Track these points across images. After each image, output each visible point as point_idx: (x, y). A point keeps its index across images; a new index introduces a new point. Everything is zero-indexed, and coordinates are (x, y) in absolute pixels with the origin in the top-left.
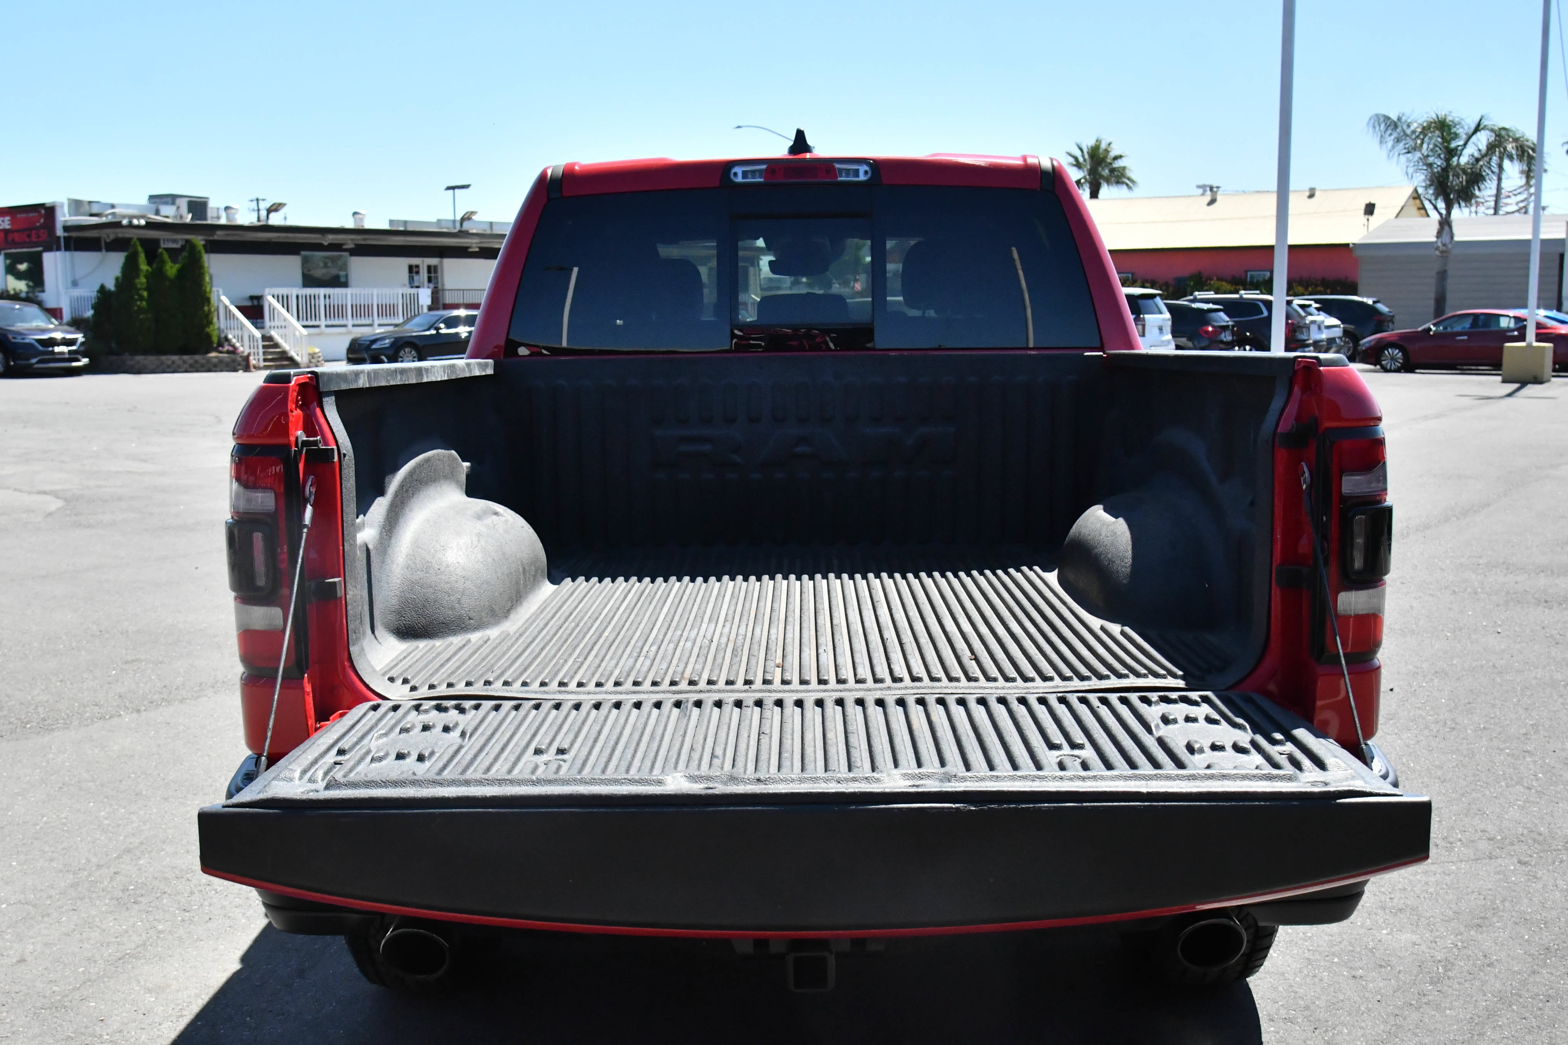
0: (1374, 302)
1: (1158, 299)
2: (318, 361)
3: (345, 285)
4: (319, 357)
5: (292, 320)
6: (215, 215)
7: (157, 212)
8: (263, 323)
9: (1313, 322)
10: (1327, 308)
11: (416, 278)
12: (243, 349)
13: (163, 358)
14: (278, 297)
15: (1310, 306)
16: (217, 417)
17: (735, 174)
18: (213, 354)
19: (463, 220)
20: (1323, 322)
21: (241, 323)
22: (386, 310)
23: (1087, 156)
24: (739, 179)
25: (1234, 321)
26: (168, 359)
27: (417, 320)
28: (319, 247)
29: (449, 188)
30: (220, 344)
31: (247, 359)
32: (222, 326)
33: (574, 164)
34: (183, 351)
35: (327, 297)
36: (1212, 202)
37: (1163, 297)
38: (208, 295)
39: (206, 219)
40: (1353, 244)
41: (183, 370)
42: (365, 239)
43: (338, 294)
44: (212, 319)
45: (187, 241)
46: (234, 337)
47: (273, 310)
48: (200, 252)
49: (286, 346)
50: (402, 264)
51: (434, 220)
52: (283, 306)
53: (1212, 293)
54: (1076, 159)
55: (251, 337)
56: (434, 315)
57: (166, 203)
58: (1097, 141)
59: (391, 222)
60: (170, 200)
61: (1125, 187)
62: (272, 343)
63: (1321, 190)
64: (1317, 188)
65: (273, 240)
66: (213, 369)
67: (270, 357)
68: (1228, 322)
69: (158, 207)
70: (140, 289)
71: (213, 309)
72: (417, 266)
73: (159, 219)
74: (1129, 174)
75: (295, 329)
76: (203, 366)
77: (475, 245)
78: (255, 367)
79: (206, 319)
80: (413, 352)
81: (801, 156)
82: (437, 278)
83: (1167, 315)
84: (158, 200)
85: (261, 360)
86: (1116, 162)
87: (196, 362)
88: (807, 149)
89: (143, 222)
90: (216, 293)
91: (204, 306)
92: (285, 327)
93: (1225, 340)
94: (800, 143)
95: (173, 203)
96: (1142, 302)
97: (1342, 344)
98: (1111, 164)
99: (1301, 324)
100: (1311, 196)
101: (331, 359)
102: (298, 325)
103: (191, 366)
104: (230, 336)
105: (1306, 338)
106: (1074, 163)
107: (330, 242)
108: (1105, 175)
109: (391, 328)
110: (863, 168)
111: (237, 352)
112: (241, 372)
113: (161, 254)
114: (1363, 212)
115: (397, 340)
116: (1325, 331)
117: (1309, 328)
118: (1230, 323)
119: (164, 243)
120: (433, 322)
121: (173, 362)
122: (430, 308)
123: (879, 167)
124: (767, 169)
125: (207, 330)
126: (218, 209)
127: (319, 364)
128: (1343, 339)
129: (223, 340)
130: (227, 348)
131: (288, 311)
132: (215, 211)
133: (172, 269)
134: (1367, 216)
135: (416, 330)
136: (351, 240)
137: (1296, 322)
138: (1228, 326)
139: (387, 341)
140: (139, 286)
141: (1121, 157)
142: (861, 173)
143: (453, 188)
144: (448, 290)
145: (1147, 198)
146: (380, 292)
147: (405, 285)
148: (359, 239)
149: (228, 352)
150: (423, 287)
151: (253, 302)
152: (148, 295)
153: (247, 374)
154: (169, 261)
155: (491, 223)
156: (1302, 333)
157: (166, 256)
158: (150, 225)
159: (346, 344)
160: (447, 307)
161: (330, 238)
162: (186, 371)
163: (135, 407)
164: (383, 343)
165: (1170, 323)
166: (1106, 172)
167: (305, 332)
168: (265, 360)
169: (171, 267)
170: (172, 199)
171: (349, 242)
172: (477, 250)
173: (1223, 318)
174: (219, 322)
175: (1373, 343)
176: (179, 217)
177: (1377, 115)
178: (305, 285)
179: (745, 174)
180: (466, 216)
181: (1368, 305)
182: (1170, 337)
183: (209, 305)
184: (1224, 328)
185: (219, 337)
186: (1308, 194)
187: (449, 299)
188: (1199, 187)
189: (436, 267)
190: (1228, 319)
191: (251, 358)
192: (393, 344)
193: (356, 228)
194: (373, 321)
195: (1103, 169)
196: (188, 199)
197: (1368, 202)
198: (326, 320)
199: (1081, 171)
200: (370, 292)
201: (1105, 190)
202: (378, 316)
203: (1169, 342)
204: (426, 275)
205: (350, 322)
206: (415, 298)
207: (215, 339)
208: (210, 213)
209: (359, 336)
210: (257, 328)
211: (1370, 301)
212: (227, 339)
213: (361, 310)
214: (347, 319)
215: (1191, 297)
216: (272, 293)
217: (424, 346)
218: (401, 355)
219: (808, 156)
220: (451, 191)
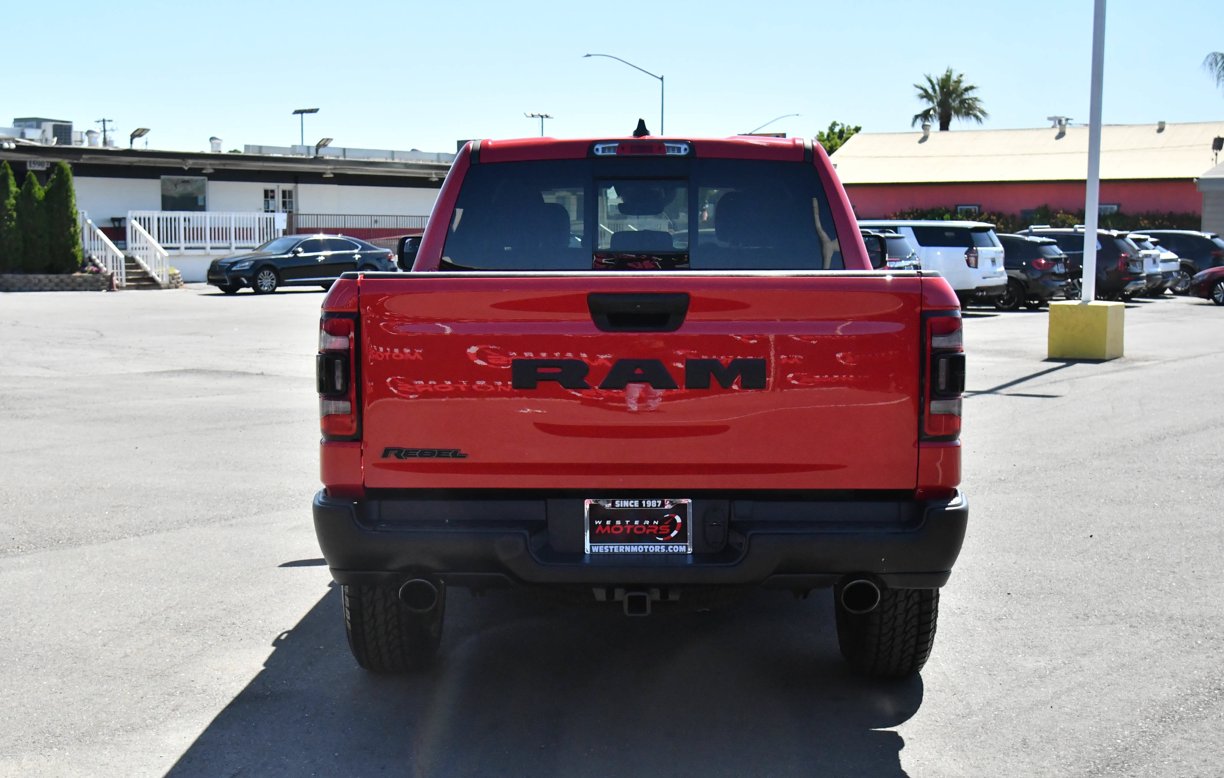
0: (1212, 237)
1: (991, 232)
2: (178, 282)
3: (203, 209)
4: (179, 278)
5: (154, 242)
6: (79, 139)
7: (23, 135)
8: (125, 244)
9: (1146, 256)
10: (1164, 242)
11: (271, 202)
12: (107, 269)
13: (31, 276)
14: (140, 219)
15: (1145, 240)
16: (98, 332)
17: (597, 150)
18: (78, 274)
19: (318, 146)
20: (1159, 256)
21: (105, 244)
22: (243, 233)
23: (937, 88)
24: (600, 153)
25: (1067, 254)
26: (35, 278)
27: (274, 244)
28: (179, 171)
29: (297, 112)
30: (84, 265)
31: (110, 278)
32: (87, 247)
33: (488, 141)
34: (50, 270)
35: (187, 220)
36: (1061, 135)
37: (996, 230)
38: (74, 216)
39: (70, 143)
40: (1197, 178)
41: (49, 288)
42: (224, 165)
43: (197, 217)
44: (78, 240)
45: (53, 165)
46: (98, 258)
47: (135, 232)
48: (67, 175)
49: (147, 267)
50: (258, 188)
51: (289, 146)
52: (145, 228)
53: (1048, 226)
54: (926, 91)
55: (115, 258)
56: (290, 239)
57: (31, 127)
58: (947, 71)
59: (247, 147)
60: (34, 123)
61: (973, 119)
62: (134, 264)
63: (1170, 124)
64: (1166, 122)
65: (135, 164)
66: (78, 288)
67: (130, 277)
68: (1061, 254)
69: (23, 130)
70: (10, 210)
71: (78, 230)
72: (273, 191)
73: (24, 142)
74: (978, 105)
75: (156, 250)
76: (68, 285)
77: (329, 172)
78: (118, 287)
79: (72, 240)
80: (272, 274)
81: (642, 138)
82: (291, 202)
83: (1000, 248)
84: (23, 124)
85: (124, 280)
86: (966, 93)
87: (62, 281)
88: (646, 133)
89: (13, 146)
90: (81, 215)
91: (70, 227)
92: (147, 249)
93: (1057, 272)
94: (641, 128)
95: (38, 127)
96: (975, 235)
97: (1179, 277)
98: (962, 94)
99: (1134, 258)
100: (1160, 130)
101: (190, 280)
102: (159, 247)
103: (57, 285)
104: (94, 257)
105: (1139, 271)
106: (924, 94)
107: (189, 166)
108: (956, 106)
109: (250, 251)
110: (683, 147)
111: (101, 272)
112: (104, 291)
113: (30, 176)
114: (1211, 146)
115: (257, 262)
116: (1161, 265)
117: (1142, 262)
118: (1063, 256)
119: (30, 166)
120: (291, 246)
121: (40, 281)
122: (285, 233)
123: (695, 146)
124: (618, 147)
125: (73, 250)
126: (82, 133)
127: (179, 285)
128: (1181, 273)
129: (87, 260)
130: (90, 268)
131: (149, 233)
132: (79, 135)
133: (40, 191)
134: (1215, 151)
135: (274, 253)
136: (211, 164)
137: (1128, 256)
138: (1061, 259)
139: (247, 264)
140: (9, 207)
141: (972, 88)
142: (682, 150)
143: (301, 112)
144: (300, 215)
145: (995, 130)
146: (238, 216)
147: (260, 209)
148: (218, 164)
149: (91, 272)
150: (278, 212)
151: (114, 225)
152: (18, 216)
153: (110, 293)
154: (38, 183)
155: (344, 150)
156: (1135, 265)
157: (34, 178)
158: (20, 149)
159: (207, 266)
160: (300, 231)
161: (190, 163)
162: (52, 290)
163: (17, 322)
164: (243, 265)
165: (1003, 255)
166: (956, 104)
167: (166, 253)
168: (128, 280)
169: (39, 189)
170: (38, 123)
171: (209, 167)
172: (332, 176)
173: (1057, 251)
174: (84, 243)
175: (1205, 277)
176: (44, 140)
177: (1215, 54)
178: (165, 208)
179: (604, 150)
180: (322, 143)
181: (1207, 240)
182: (1002, 269)
183: (74, 226)
184: (1057, 261)
185: (84, 258)
186: (1157, 127)
187: (303, 223)
188: (1050, 119)
189: (290, 192)
190: (1061, 252)
191: (115, 278)
192: (252, 267)
193: (213, 153)
194: (230, 244)
195: (954, 101)
196: (54, 123)
197: (1216, 136)
198: (185, 242)
199: (931, 103)
200: (228, 216)
201: (955, 122)
202: (236, 239)
203: (1001, 274)
204: (281, 200)
205: (208, 245)
206: (271, 223)
207: (80, 259)
208: (75, 137)
209: (219, 258)
210: (120, 249)
211: (1208, 236)
212: (90, 259)
213: (219, 233)
214: (205, 242)
215: (1027, 231)
216: (134, 215)
217: (283, 269)
218: (260, 277)
219: (647, 137)
220: (300, 115)
